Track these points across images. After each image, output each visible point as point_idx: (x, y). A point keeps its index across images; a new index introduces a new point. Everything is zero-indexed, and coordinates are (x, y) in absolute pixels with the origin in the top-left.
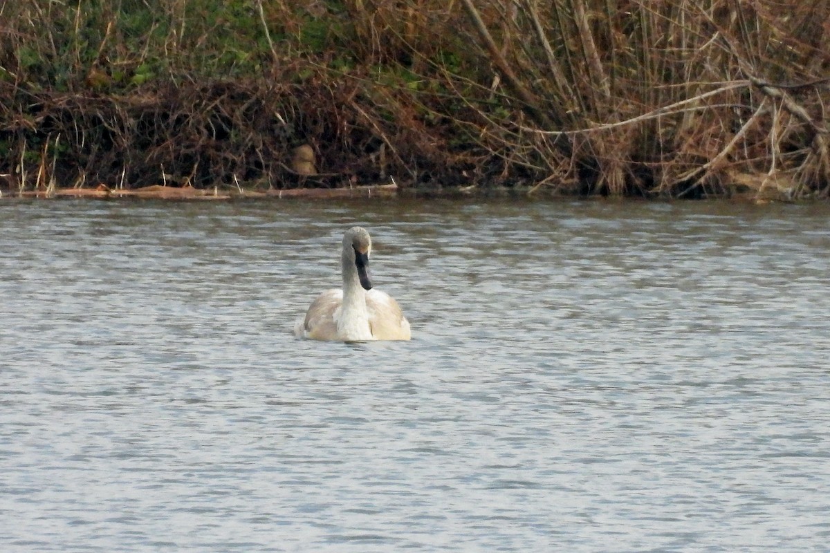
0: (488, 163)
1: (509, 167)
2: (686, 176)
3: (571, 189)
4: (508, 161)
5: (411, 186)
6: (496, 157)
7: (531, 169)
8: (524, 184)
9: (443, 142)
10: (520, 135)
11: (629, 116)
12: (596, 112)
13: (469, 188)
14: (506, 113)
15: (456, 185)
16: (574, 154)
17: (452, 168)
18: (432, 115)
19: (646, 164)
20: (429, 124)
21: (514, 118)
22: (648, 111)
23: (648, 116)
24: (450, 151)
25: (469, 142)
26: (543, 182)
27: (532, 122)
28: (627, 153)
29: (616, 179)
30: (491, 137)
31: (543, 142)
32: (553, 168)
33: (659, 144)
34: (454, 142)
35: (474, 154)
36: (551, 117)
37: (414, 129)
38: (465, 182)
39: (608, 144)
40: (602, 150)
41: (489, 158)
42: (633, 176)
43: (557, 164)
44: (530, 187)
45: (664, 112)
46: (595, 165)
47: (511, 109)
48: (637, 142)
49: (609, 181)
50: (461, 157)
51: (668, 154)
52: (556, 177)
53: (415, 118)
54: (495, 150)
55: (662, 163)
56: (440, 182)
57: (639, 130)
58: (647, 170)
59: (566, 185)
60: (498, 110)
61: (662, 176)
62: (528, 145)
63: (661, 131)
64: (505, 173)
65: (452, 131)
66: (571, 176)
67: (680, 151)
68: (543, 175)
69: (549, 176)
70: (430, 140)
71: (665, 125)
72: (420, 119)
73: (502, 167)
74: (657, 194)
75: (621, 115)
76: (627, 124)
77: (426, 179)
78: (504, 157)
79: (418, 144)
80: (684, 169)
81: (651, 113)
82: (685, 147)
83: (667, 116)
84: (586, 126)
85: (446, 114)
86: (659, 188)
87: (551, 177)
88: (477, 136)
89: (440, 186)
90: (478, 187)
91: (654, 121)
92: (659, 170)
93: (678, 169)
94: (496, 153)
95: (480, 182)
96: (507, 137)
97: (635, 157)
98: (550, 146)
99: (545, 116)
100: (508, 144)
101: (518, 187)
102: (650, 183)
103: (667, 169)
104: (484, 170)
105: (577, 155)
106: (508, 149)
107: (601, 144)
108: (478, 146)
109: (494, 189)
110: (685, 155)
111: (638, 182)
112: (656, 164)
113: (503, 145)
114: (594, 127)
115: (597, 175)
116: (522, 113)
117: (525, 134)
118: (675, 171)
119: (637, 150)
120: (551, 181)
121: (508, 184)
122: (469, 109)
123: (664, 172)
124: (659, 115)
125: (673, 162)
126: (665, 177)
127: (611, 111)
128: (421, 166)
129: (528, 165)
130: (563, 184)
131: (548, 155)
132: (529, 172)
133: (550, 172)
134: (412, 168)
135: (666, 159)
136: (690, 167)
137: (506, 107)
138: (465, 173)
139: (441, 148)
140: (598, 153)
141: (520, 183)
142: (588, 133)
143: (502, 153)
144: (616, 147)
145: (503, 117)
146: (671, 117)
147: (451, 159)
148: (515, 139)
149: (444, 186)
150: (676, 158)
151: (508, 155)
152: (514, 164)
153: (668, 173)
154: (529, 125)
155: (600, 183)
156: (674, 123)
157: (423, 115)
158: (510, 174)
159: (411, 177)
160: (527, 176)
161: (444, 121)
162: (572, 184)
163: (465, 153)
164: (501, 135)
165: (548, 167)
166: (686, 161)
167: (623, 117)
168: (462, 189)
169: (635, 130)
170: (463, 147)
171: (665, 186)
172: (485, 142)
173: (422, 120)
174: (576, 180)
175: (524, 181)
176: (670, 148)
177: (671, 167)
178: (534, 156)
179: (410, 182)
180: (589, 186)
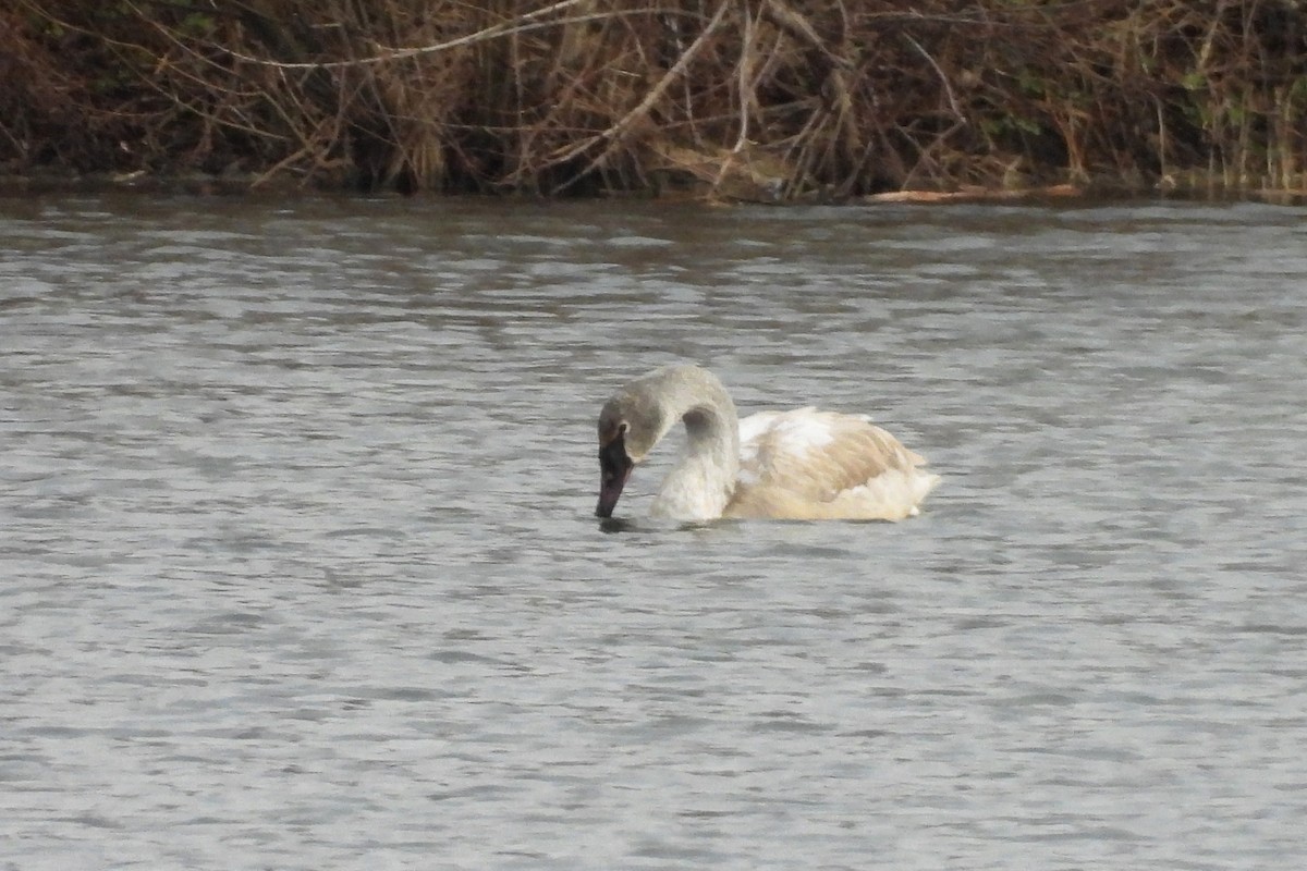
0: (171, 125)
1: (214, 134)
2: (567, 153)
3: (338, 177)
4: (211, 121)
5: (18, 172)
6: (188, 115)
7: (256, 138)
8: (244, 169)
9: (81, 84)
10: (235, 72)
11: (455, 32)
12: (389, 22)
13: (132, 175)
14: (208, 25)
15: (106, 170)
16: (342, 109)
17: (100, 136)
18: (60, 28)
19: (487, 129)
20: (54, 47)
21: (222, 36)
22: (495, 21)
23: (494, 32)
24: (96, 100)
25: (133, 83)
26: (282, 164)
27: (260, 44)
28: (450, 108)
29: (430, 157)
30: (177, 75)
31: (281, 84)
32: (302, 136)
33: (514, 88)
34: (104, 83)
35: (143, 107)
36: (298, 37)
37: (24, 59)
38: (126, 163)
39: (412, 89)
40: (400, 101)
41: (173, 116)
42: (461, 153)
43: (309, 129)
44: (255, 174)
45: (525, 23)
46: (385, 131)
47: (218, 17)
48: (471, 84)
49: (414, 165)
50: (117, 113)
51: (533, 109)
52: (310, 155)
53: (26, 35)
54: (185, 99)
55: (522, 128)
56: (75, 163)
57: (474, 61)
58: (488, 140)
59: (327, 170)
60: (192, 20)
61: (520, 153)
62: (251, 89)
63: (518, 63)
64: (206, 144)
65: (99, 62)
66: (336, 152)
67: (557, 102)
68: (282, 151)
69: (293, 152)
70: (54, 79)
71: (525, 50)
72: (37, 36)
73: (198, 133)
74: (510, 189)
75: (439, 29)
76: (452, 49)
77: (47, 156)
78: (204, 114)
79: (32, 89)
80: (564, 139)
81: (499, 26)
82: (567, 93)
83: (530, 32)
84: (370, 53)
85: (87, 26)
86: (514, 178)
87: (299, 154)
88: (150, 72)
89: (74, 171)
90: (150, 173)
91: (504, 42)
92: (514, 140)
93: (552, 139)
94: (188, 106)
95: (155, 165)
96: (209, 73)
97: (467, 115)
98: (296, 92)
99: (285, 32)
100: (211, 88)
101: (232, 174)
102: (496, 166)
103: (531, 138)
104: (164, 140)
105: (350, 112)
106: (211, 99)
107: (399, 89)
108: (151, 91)
109: (184, 177)
110: (566, 111)
111: (471, 164)
112: (508, 130)
113: (202, 91)
114: (383, 53)
115: (392, 150)
116: (239, 25)
117: (245, 66)
118: (547, 142)
119: (471, 102)
120: (299, 162)
121: (212, 168)
122: (134, 18)
123: (525, 146)
124: (516, 30)
125: (542, 126)
126: (526, 155)
127: (419, 23)
128: (37, 132)
129: (253, 129)
130: (321, 169)
131: (289, 109)
132: (253, 144)
133: (298, 145)
134: (20, 135)
135: (529, 119)
136: (578, 135)
137: (208, 12)
138: (124, 146)
139: (77, 95)
140: (391, 109)
141: (235, 165)
142: (372, 64)
143: (198, 106)
144: (427, 95)
145: (201, 33)
146: (539, 34)
147: (97, 119)
148: (226, 77)
149: (82, 171)
150: (551, 117)
151: (211, 110)
152: (225, 128)
153: (532, 148)
154: (254, 49)
155: (397, 168)
156: (545, 46)
157: (43, 31)
158: (216, 147)
159: (16, 154)
160: (250, 151)
161: (84, 42)
162: (340, 167)
163: (125, 105)
164: (198, 69)
165: (293, 135)
166: (568, 124)
167: (441, 33)
168: (119, 178)
169: (465, 61)
170: (122, 94)
171: (526, 173)
172: (166, 84)
173: (39, 40)
174: (348, 161)
175: (244, 160)
176: (535, 98)
177: (539, 137)
178: (263, 112)
179: (13, 163)
180: (375, 174)
